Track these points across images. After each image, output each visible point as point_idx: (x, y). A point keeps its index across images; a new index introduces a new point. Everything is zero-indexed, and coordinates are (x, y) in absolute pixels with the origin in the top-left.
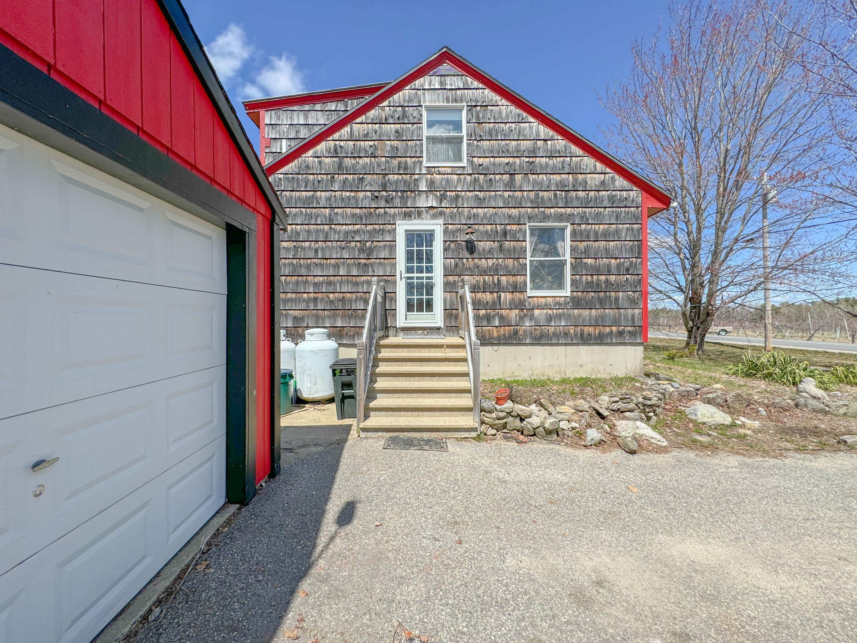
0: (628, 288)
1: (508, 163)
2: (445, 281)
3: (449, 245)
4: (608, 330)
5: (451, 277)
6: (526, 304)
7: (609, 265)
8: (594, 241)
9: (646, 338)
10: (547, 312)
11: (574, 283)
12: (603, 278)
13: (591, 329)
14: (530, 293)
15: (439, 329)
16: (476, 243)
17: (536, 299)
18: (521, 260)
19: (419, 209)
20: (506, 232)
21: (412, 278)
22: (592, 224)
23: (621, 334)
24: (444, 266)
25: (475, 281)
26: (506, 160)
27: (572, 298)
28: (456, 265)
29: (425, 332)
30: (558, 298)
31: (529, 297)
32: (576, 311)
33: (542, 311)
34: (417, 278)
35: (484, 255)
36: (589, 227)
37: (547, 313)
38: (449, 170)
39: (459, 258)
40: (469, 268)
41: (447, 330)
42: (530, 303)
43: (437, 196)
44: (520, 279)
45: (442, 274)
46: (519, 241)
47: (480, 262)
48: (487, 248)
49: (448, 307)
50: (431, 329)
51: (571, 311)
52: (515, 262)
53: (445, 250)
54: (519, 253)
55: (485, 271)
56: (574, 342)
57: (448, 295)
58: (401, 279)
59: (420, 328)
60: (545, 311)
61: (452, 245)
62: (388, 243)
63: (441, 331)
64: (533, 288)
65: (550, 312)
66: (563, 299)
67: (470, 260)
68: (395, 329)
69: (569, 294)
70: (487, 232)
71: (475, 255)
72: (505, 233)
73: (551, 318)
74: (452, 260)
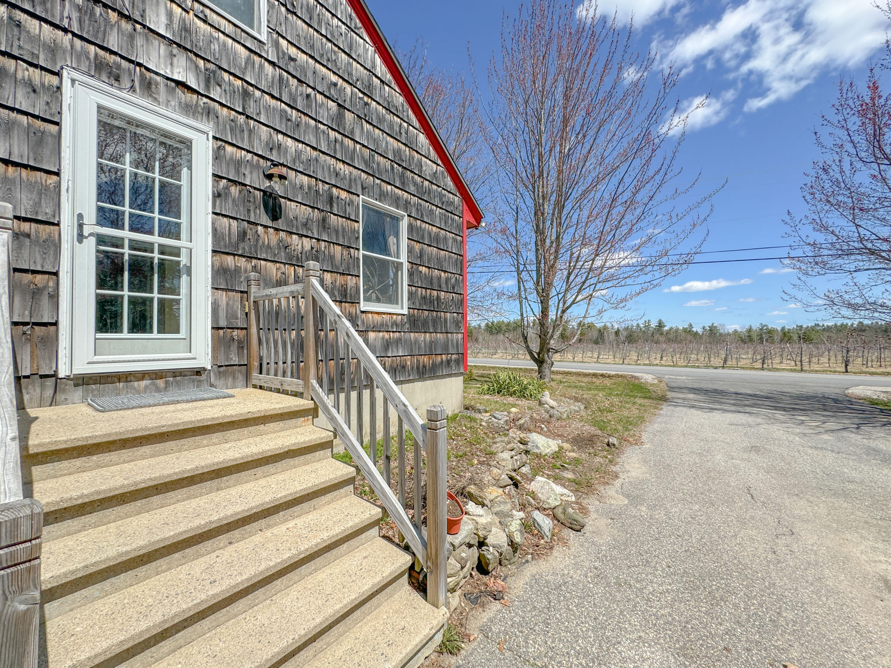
0: (453, 309)
1: (335, 85)
2: (217, 264)
3: (227, 188)
4: (439, 358)
5: (230, 259)
6: (359, 323)
7: (439, 278)
8: (428, 245)
9: (466, 367)
10: (383, 336)
11: (411, 295)
12: (435, 293)
13: (426, 359)
14: (364, 306)
15: (198, 372)
16: (283, 200)
17: (370, 315)
18: (352, 250)
19: (148, 75)
20: (331, 198)
21: (117, 243)
22: (426, 223)
23: (449, 362)
24: (215, 230)
25: (279, 274)
26: (334, 78)
27: (409, 316)
28: (243, 235)
29: (161, 383)
30: (395, 317)
31: (363, 312)
32: (412, 335)
33: (377, 333)
34: (135, 245)
35: (297, 228)
36: (424, 225)
37: (383, 338)
38: (229, 29)
39: (249, 222)
40: (269, 246)
41: (220, 375)
42: (363, 322)
43: (197, 67)
44: (351, 281)
45: (210, 248)
46: (349, 219)
47: (289, 239)
48: (302, 219)
49: (223, 323)
50: (176, 373)
51: (407, 335)
52: (345, 253)
53: (217, 196)
54: (349, 239)
55: (298, 259)
56: (411, 378)
57: (223, 297)
58: (81, 237)
59: (143, 375)
60: (381, 334)
61: (234, 190)
62: (24, 119)
63: (204, 377)
64: (367, 299)
65: (387, 336)
66: (400, 317)
67: (271, 231)
68: (50, 382)
69: (405, 311)
70: (301, 187)
71: (280, 224)
72: (331, 200)
73: (388, 345)
74: (234, 223)
